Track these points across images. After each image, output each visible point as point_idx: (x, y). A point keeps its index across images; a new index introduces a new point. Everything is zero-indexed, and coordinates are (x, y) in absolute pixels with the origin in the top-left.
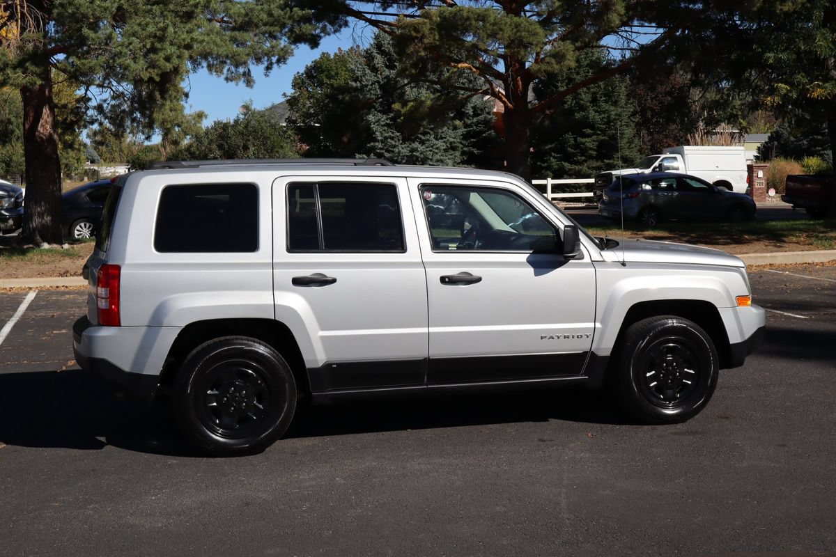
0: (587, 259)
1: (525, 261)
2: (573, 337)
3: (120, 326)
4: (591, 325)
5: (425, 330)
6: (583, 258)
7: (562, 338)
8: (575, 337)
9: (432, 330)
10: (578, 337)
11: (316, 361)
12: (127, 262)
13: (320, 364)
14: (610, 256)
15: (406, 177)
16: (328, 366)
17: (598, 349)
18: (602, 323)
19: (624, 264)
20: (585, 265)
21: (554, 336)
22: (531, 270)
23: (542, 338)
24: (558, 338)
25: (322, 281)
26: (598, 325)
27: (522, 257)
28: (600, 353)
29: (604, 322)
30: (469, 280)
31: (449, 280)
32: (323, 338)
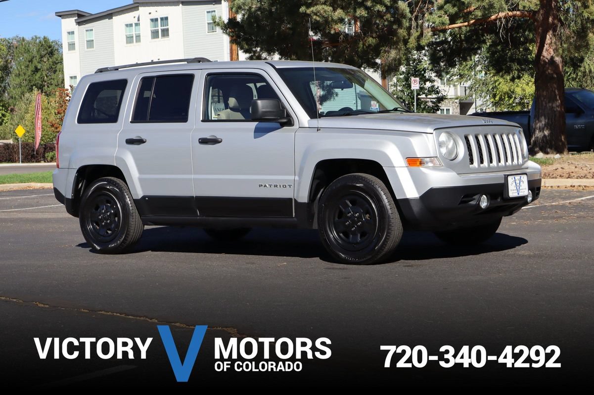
0: (296, 126)
2: (280, 186)
3: (59, 168)
4: (292, 178)
5: (191, 176)
6: (293, 125)
7: (273, 186)
8: (282, 186)
9: (195, 176)
11: (137, 194)
13: (140, 197)
15: (202, 70)
16: (144, 197)
17: (298, 197)
19: (318, 129)
20: (294, 131)
21: (267, 185)
22: (253, 134)
23: (260, 186)
24: (270, 186)
25: (140, 141)
26: (297, 178)
27: (253, 125)
28: (300, 200)
29: (300, 176)
30: (215, 141)
31: (203, 141)
32: (140, 180)
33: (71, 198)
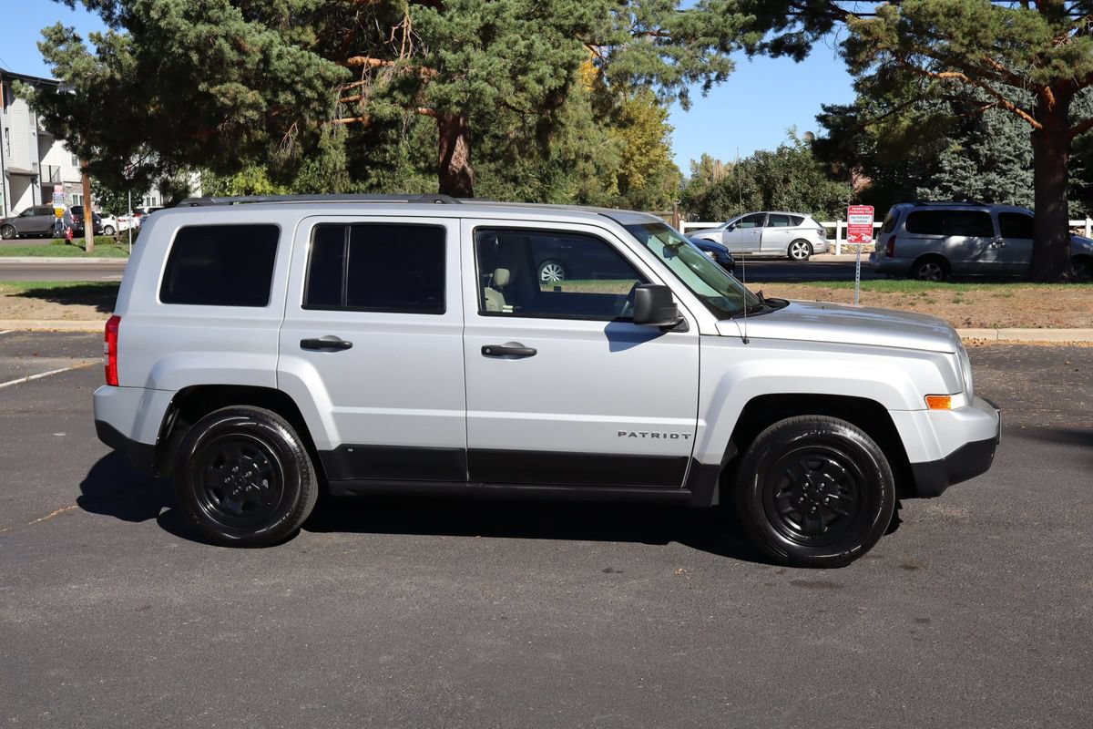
0: (693, 332)
1: (603, 330)
2: (665, 436)
3: (117, 385)
4: (691, 422)
5: (462, 414)
6: (687, 330)
7: (649, 436)
8: (668, 436)
9: (471, 414)
10: (671, 436)
11: (328, 442)
12: (129, 313)
13: (333, 447)
14: (729, 328)
15: (460, 218)
16: (343, 448)
17: (702, 455)
18: (707, 419)
19: (745, 340)
20: (690, 340)
21: (637, 434)
22: (606, 343)
23: (620, 434)
24: (644, 436)
25: (337, 346)
26: (702, 423)
27: (601, 326)
28: (705, 461)
29: (711, 418)
30: (519, 353)
31: (492, 352)
32: (335, 415)
33: (154, 444)
